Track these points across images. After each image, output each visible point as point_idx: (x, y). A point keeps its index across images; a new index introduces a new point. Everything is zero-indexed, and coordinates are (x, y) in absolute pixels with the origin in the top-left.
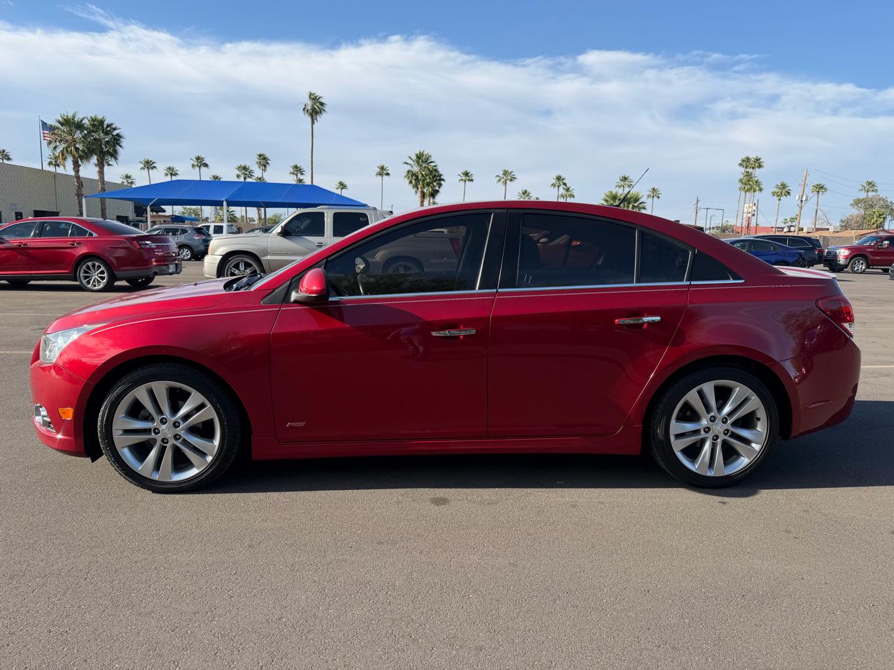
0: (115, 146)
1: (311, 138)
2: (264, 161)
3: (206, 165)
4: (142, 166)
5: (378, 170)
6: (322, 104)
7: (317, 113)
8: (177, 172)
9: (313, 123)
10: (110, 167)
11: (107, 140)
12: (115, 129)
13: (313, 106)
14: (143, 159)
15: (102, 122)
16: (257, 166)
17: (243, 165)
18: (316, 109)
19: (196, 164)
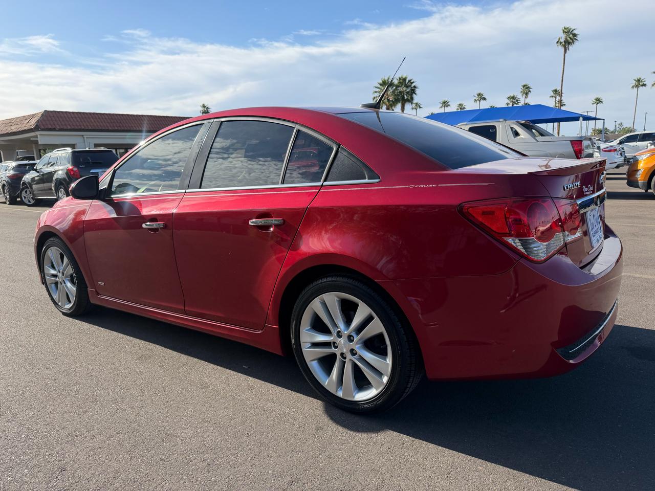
0: (412, 95)
1: (563, 65)
2: (527, 90)
3: (485, 99)
4: (441, 105)
5: (634, 83)
6: (575, 35)
7: (569, 43)
8: (465, 107)
9: (565, 52)
10: (421, 109)
11: (408, 91)
12: (413, 83)
13: (566, 39)
14: (441, 101)
15: (405, 80)
16: (521, 95)
17: (512, 95)
18: (569, 39)
19: (477, 99)
